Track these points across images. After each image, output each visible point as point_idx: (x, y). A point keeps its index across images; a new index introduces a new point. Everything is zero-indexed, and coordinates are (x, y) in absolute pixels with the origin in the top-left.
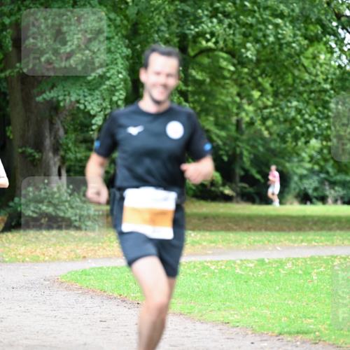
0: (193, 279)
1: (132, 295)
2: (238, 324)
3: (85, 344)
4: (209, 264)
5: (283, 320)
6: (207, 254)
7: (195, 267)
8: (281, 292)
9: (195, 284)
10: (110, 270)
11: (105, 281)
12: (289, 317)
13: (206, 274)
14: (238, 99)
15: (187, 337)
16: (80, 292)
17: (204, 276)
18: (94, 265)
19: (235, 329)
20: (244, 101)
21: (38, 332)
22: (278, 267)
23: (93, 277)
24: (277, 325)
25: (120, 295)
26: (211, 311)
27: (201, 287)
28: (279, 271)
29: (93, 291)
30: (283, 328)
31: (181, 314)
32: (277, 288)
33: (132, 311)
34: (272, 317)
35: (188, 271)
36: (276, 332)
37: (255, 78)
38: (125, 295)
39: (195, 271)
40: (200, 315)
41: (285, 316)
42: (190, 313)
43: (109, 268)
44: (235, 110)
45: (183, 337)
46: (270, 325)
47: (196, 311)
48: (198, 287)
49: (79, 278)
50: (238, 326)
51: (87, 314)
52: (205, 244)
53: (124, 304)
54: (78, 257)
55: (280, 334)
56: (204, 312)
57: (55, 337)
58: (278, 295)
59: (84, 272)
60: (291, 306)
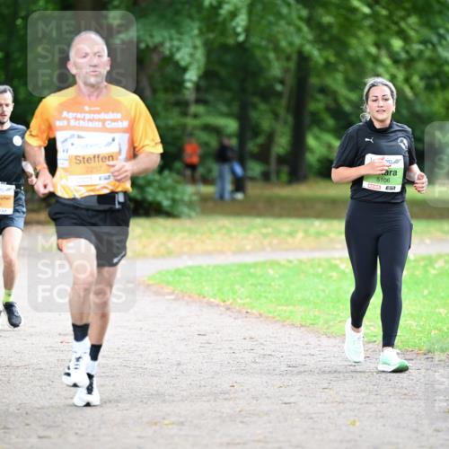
0: (317, 280)
1: (239, 301)
2: (375, 339)
3: (179, 364)
4: (338, 262)
5: (432, 333)
6: (334, 249)
7: (319, 265)
8: (430, 297)
9: (321, 287)
10: (211, 269)
11: (204, 284)
12: (440, 330)
13: (334, 274)
14: (373, 50)
15: (310, 354)
16: (173, 297)
17: (331, 277)
18: (190, 263)
19: (371, 345)
20: (383, 53)
21: (118, 349)
22: (426, 266)
23: (188, 278)
24: (424, 339)
25: (224, 301)
26: (340, 322)
27: (327, 291)
28: (427, 271)
29: (190, 297)
30: (433, 344)
31: (302, 326)
32: (426, 292)
33: (239, 321)
34: (419, 329)
35: (311, 271)
36: (425, 348)
37: (396, 23)
38: (231, 301)
39: (320, 270)
40: (326, 326)
41: (436, 328)
42: (312, 324)
43: (209, 266)
44: (370, 65)
45: (305, 355)
46: (416, 340)
47: (322, 322)
48: (324, 291)
49: (171, 279)
50: (375, 342)
51: (181, 326)
52: (332, 235)
53: (228, 312)
54: (170, 253)
55: (429, 352)
56: (331, 323)
57: (141, 355)
58: (426, 302)
59: (178, 272)
60: (443, 315)
